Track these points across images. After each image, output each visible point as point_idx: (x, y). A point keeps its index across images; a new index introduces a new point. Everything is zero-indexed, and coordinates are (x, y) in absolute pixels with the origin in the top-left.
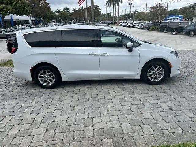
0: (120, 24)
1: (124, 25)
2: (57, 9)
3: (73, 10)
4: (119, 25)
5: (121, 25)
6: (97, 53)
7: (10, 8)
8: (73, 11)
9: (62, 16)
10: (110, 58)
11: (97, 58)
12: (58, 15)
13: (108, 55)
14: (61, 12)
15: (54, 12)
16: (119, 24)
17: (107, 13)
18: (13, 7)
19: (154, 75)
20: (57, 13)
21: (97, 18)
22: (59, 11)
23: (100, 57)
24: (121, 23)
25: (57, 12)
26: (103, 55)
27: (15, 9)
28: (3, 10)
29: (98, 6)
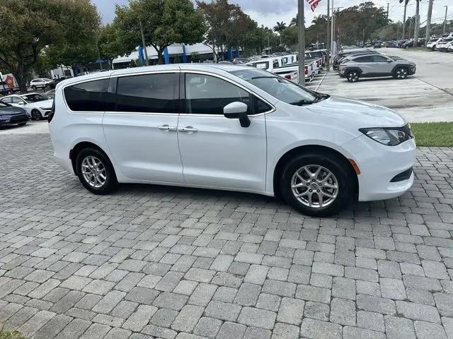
0: (431, 46)
1: (443, 46)
2: (278, 23)
3: (314, 21)
4: (429, 48)
5: (433, 49)
6: (172, 126)
7: (171, 31)
8: (314, 24)
9: (286, 36)
10: (198, 138)
11: (174, 136)
12: (279, 34)
13: (194, 132)
14: (285, 27)
15: (271, 31)
16: (428, 46)
17: (407, 19)
18: (176, 29)
19: (311, 191)
20: (276, 32)
21: (373, 35)
22: (280, 27)
23: (180, 135)
24: (434, 43)
25: (276, 29)
26: (183, 131)
27: (181, 32)
28: (160, 38)
29: (373, 4)
